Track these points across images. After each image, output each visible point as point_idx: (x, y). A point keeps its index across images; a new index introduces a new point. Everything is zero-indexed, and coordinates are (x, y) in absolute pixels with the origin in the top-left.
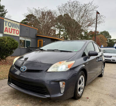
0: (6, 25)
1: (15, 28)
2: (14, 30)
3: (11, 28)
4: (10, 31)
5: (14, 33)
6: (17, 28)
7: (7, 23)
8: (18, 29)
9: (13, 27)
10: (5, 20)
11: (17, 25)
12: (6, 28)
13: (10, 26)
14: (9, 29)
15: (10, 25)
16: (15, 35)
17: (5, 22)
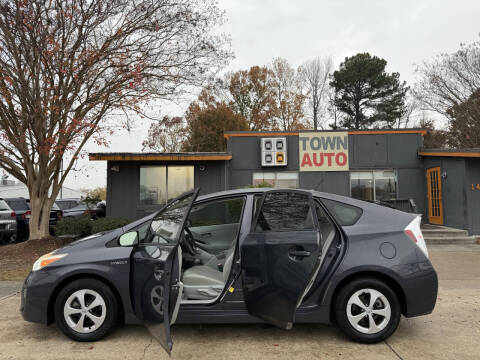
0: (305, 149)
1: (332, 148)
2: (330, 155)
3: (318, 153)
4: (319, 161)
5: (330, 164)
6: (338, 148)
7: (308, 143)
8: (342, 150)
9: (325, 148)
10: (301, 135)
11: (339, 138)
12: (306, 156)
13: (318, 148)
14: (315, 155)
15: (316, 144)
16: (335, 167)
17: (301, 143)
